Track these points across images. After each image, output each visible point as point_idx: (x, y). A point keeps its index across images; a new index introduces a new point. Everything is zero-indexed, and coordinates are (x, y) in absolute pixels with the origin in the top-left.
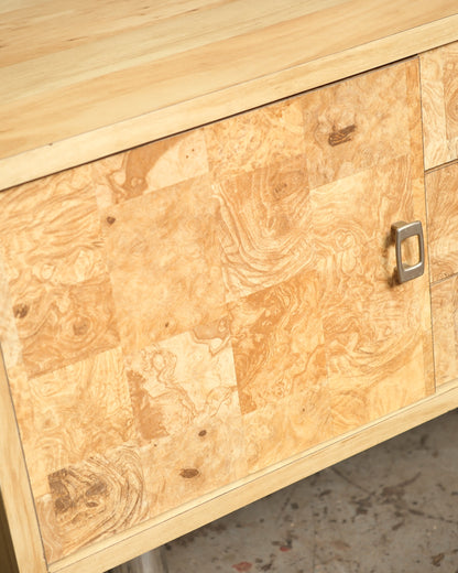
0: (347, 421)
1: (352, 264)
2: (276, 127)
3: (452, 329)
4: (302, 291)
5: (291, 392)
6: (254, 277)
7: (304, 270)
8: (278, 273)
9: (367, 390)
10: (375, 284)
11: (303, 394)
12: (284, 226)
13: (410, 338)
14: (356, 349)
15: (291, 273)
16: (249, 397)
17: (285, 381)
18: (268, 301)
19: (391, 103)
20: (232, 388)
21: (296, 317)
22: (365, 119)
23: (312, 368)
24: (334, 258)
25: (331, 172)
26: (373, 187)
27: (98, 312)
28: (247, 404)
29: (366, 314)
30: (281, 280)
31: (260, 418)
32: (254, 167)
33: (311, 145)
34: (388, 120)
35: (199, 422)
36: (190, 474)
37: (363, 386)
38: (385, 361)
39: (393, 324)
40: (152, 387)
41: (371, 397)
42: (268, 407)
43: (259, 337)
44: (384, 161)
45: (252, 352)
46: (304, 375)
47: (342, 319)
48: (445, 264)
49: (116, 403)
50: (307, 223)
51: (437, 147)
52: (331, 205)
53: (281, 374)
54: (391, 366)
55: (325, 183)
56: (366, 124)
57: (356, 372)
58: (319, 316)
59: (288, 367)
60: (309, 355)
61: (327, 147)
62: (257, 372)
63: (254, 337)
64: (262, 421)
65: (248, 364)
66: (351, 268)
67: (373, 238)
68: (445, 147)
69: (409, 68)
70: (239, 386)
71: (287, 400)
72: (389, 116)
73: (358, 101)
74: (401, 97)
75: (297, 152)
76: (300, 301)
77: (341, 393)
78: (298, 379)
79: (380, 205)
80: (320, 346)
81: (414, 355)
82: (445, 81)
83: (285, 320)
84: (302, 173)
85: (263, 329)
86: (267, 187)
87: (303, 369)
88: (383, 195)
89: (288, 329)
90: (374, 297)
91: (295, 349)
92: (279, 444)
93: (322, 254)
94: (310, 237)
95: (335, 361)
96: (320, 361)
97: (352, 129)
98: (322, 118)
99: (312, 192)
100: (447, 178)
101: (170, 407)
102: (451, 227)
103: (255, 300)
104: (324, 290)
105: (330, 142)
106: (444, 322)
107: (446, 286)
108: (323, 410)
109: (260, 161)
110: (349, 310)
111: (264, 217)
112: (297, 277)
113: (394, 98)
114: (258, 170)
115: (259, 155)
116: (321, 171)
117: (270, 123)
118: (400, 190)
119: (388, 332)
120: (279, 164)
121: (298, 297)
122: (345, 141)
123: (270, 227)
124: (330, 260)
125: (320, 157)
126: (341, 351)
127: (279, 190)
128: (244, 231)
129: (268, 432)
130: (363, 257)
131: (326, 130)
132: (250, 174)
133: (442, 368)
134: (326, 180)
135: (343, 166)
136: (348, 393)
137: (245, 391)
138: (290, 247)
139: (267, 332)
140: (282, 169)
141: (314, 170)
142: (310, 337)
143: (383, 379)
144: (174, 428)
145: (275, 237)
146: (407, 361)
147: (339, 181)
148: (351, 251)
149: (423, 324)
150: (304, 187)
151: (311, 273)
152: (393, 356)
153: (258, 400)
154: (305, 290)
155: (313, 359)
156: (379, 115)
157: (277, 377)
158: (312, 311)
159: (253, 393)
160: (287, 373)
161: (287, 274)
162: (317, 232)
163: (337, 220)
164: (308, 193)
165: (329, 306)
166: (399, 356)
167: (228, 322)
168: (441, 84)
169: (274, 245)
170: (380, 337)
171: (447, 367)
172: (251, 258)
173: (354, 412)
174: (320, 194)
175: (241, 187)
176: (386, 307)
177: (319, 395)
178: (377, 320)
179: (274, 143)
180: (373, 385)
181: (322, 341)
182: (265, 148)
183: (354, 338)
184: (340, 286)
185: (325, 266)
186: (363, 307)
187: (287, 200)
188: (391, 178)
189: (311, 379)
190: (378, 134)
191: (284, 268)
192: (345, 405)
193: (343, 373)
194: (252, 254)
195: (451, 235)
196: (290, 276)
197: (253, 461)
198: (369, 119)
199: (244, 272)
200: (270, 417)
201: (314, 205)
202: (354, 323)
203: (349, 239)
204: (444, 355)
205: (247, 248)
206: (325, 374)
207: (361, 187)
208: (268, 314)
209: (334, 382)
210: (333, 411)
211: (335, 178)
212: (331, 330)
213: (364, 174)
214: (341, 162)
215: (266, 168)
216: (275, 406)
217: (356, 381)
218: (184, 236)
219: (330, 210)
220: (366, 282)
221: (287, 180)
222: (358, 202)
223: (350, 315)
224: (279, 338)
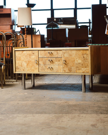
2: (30, 52)
3: (40, 68)
11: (30, 68)
12: (30, 58)
14: (34, 67)
21: (30, 63)
22: (35, 53)
27: (20, 58)
28: (27, 67)
35: (24, 67)
36: (24, 70)
37: (34, 69)
40: (22, 64)
48: (40, 64)
49: (20, 64)
54: (36, 69)
63: (28, 63)
65: (27, 65)
68: (40, 56)
74: (37, 52)
82: (40, 52)
91: (30, 65)
100: (40, 58)
101: (23, 65)
103: (28, 61)
108: (31, 70)
118: (37, 58)
119: (36, 67)
127: (30, 55)
128: (28, 57)
131: (33, 53)
133: (39, 71)
134: (32, 56)
144: (23, 67)
149: (38, 67)
150: (31, 56)
163: (33, 58)
165: (32, 63)
167: (26, 62)
173: (33, 71)
175: (28, 54)
176: (36, 65)
185: (32, 61)
191: (30, 60)
195: (40, 62)
199: (28, 59)
200: (28, 69)
202: (34, 65)
209: (32, 68)
212: (32, 65)
213: (35, 56)
218: (25, 56)
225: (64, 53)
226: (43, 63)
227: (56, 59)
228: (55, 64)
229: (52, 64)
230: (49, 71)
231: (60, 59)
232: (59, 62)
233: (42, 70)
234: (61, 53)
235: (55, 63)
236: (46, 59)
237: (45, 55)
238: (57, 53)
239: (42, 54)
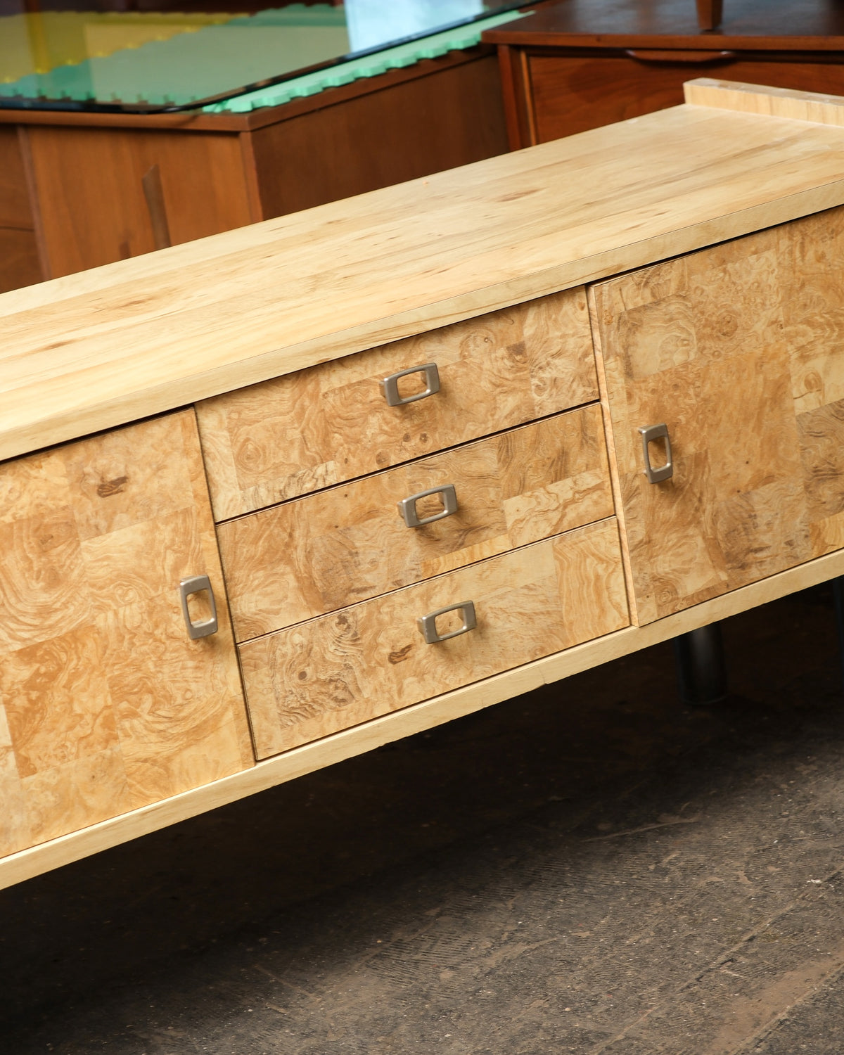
0: (148, 793)
1: (137, 619)
2: (36, 478)
3: (272, 695)
4: (80, 646)
5: (77, 757)
6: (23, 630)
7: (81, 625)
8: (51, 627)
9: (169, 759)
10: (168, 642)
11: (92, 759)
12: (54, 579)
13: (216, 703)
14: (151, 712)
15: (66, 628)
16: (27, 759)
17: (68, 744)
18: (42, 656)
19: (167, 454)
20: (7, 749)
21: (76, 675)
22: (137, 470)
23: (99, 731)
24: (116, 613)
25: (103, 524)
26: (154, 540)
28: (26, 767)
29: (160, 675)
30: (55, 635)
31: (42, 784)
32: (14, 518)
33: (78, 496)
34: (165, 471)
37: (165, 754)
38: (187, 728)
39: (193, 686)
41: (175, 767)
42: (50, 771)
43: (34, 695)
44: (165, 513)
45: (27, 710)
46: (91, 738)
47: (131, 679)
48: (254, 622)
50: (81, 576)
51: (229, 498)
52: (107, 558)
53: (63, 736)
54: (197, 733)
55: (97, 535)
56: (139, 476)
57: (153, 737)
58: (103, 674)
59: (71, 728)
60: (96, 716)
61: (98, 499)
62: (35, 732)
63: (28, 694)
64: (44, 786)
65: (24, 722)
66: (136, 624)
67: (160, 592)
68: (240, 498)
69: (183, 419)
70: (15, 747)
71: (72, 764)
72: (165, 467)
73: (128, 452)
74: (177, 448)
75: (63, 503)
76: (79, 658)
77: (137, 761)
78: (84, 743)
79: (165, 558)
80: (107, 707)
81: (222, 723)
82: (230, 430)
83: (63, 678)
84: (71, 525)
85: (39, 686)
86: (31, 539)
87: (89, 732)
88: (167, 548)
89: (68, 686)
90: (168, 656)
91: (78, 709)
92: (68, 813)
93: (101, 608)
94: (85, 591)
95: (127, 724)
96: (109, 724)
97: (123, 480)
98: (88, 469)
99: (84, 544)
100: (245, 530)
102: (256, 582)
103: (28, 654)
104: (106, 647)
105: (100, 494)
106: (260, 686)
107: (260, 647)
108: (117, 778)
109: (21, 512)
110: (139, 669)
111: (30, 569)
112: (73, 633)
113: (170, 450)
114: (20, 521)
115: (19, 507)
116: (92, 522)
117: (29, 475)
118: (188, 543)
119: (188, 695)
120: (43, 516)
121: (76, 653)
122: (117, 493)
123: (38, 578)
124: (110, 615)
125: (90, 509)
126: (132, 714)
127: (45, 541)
128: (9, 583)
129: (52, 799)
130: (150, 613)
131: (94, 481)
132: (11, 525)
133: (264, 739)
134: (98, 531)
135: (117, 518)
136: (145, 761)
137: (22, 752)
138: (63, 600)
139: (43, 689)
140: (46, 521)
141: (84, 522)
142: (94, 697)
143: (189, 746)
145: (45, 590)
146: (216, 728)
147: (114, 534)
148: (135, 606)
149: (231, 688)
150: (73, 539)
151: (90, 628)
152: (197, 722)
153: (38, 763)
154: (84, 645)
155: (99, 720)
156: (154, 466)
157: (59, 739)
158: (94, 669)
159: (32, 755)
160: (71, 735)
161: (61, 629)
162: (93, 586)
163: (115, 573)
164: (78, 545)
165: (114, 665)
166: (205, 722)
168: (226, 433)
169: (44, 598)
170: (179, 701)
171: (270, 738)
172: (19, 611)
173: (155, 783)
174: (92, 548)
176: (184, 668)
177: (111, 761)
178: (174, 682)
179: (36, 493)
180: (176, 754)
181: (110, 702)
182: (25, 499)
183: (148, 702)
184: (126, 644)
185: (105, 621)
186: (156, 666)
187: (54, 552)
188: (175, 530)
189: (100, 743)
190: (155, 485)
191: (58, 622)
192: (143, 774)
193: (138, 738)
194: (19, 606)
195: (257, 592)
196: (64, 631)
197: (38, 830)
198: (143, 470)
199: (13, 626)
200: (53, 782)
201: (87, 557)
202: (145, 683)
203: (131, 594)
204: (265, 724)
205: (13, 600)
206: (116, 738)
207: (140, 540)
208: (43, 670)
209: (127, 748)
210: (129, 780)
211: (109, 529)
212: (119, 690)
213: (142, 526)
214: (115, 513)
215: (29, 519)
216: (58, 771)
217: (154, 748)
219: (105, 563)
220: (155, 640)
221: (53, 532)
222: (138, 555)
223: (140, 675)
224: (57, 698)
225: (635, 327)
226: (306, 585)
227: (506, 456)
228: (502, 543)
229: (461, 556)
230: (420, 676)
231: (574, 438)
232: (563, 488)
233: (307, 710)
234: (571, 343)
235: (503, 530)
236: (342, 505)
237: (326, 442)
238: (518, 349)
239: (261, 452)
